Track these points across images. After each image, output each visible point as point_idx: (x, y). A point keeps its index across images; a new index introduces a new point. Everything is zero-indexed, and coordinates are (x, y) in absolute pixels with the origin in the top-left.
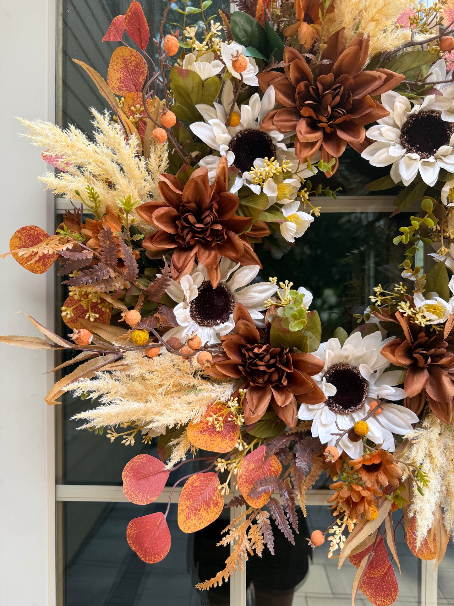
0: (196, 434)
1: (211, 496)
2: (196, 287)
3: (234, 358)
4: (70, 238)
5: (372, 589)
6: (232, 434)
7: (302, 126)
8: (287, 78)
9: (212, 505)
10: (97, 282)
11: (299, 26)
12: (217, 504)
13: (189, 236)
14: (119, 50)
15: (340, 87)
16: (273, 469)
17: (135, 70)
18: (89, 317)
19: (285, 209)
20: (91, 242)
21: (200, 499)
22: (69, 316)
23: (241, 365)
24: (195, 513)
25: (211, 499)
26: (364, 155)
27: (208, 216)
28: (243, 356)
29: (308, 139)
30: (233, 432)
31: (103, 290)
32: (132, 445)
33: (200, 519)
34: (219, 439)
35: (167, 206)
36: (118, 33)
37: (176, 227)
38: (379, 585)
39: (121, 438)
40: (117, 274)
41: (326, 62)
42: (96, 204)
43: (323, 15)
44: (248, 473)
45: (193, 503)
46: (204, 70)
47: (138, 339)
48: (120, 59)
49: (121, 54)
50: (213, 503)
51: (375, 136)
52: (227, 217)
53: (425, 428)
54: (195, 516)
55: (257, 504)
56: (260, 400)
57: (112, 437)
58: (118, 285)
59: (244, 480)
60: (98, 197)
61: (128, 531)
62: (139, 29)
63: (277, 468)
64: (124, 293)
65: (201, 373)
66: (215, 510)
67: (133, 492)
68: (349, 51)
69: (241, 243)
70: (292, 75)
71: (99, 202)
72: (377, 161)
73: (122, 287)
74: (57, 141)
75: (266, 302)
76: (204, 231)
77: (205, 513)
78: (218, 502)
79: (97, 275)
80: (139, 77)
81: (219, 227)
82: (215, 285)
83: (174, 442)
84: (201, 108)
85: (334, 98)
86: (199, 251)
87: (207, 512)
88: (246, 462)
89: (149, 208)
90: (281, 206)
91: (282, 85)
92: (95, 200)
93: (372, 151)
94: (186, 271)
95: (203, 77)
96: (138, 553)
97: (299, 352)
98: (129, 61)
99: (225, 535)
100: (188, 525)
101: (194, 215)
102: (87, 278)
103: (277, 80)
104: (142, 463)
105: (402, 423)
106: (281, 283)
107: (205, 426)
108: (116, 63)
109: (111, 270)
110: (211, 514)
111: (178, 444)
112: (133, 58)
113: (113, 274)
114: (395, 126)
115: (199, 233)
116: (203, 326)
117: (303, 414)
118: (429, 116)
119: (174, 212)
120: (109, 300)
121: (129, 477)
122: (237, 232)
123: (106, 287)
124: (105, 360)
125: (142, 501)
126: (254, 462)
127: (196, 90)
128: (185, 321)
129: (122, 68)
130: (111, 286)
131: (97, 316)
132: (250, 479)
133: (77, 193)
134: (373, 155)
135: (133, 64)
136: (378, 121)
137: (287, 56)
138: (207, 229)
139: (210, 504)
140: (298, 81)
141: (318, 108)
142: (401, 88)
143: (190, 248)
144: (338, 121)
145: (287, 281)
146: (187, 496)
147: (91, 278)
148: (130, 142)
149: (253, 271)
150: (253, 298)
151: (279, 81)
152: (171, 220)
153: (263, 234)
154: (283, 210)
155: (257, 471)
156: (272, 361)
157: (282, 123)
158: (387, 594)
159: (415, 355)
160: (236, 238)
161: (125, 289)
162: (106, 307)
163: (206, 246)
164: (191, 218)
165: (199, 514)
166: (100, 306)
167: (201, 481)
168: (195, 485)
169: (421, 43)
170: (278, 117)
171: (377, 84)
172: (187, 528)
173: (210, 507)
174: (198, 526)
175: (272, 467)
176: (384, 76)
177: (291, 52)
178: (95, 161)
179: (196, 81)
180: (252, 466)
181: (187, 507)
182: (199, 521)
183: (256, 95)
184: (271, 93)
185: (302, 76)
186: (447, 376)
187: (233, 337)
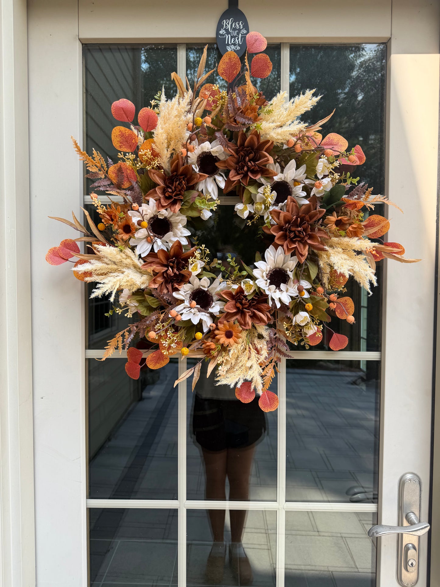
2: (217, 155)
3: (181, 169)
8: (312, 210)
11: (335, 217)
13: (243, 153)
16: (126, 183)
23: (176, 174)
26: (271, 247)
27: (251, 164)
28: (181, 175)
35: (258, 144)
37: (248, 147)
41: (317, 229)
42: (265, 112)
46: (319, 169)
51: (279, 251)
53: (139, 259)
55: (110, 171)
63: (126, 185)
64: (221, 119)
65: (174, 153)
72: (267, 253)
73: (223, 118)
75: (208, 193)
79: (230, 104)
81: (245, 169)
82: (217, 164)
84: (304, 167)
86: (235, 157)
89: (258, 136)
90: (253, 205)
91: (309, 208)
93: (273, 249)
97: (181, 204)
99: (97, 153)
101: (253, 158)
113: (231, 115)
114: (284, 263)
115: (244, 159)
117: (152, 201)
118: (287, 280)
119: (255, 147)
127: (312, 164)
128: (202, 148)
130: (225, 112)
134: (271, 251)
137: (322, 209)
138: (245, 163)
140: (310, 215)
141: (296, 224)
142: (299, 265)
143: (237, 154)
149: (223, 185)
150: (210, 186)
151: (311, 206)
152: (251, 145)
154: (251, 205)
156: (178, 190)
157: (291, 206)
159: (174, 258)
163: (237, 162)
164: (252, 155)
170: (295, 205)
177: (323, 212)
183: (306, 195)
187: (191, 169)
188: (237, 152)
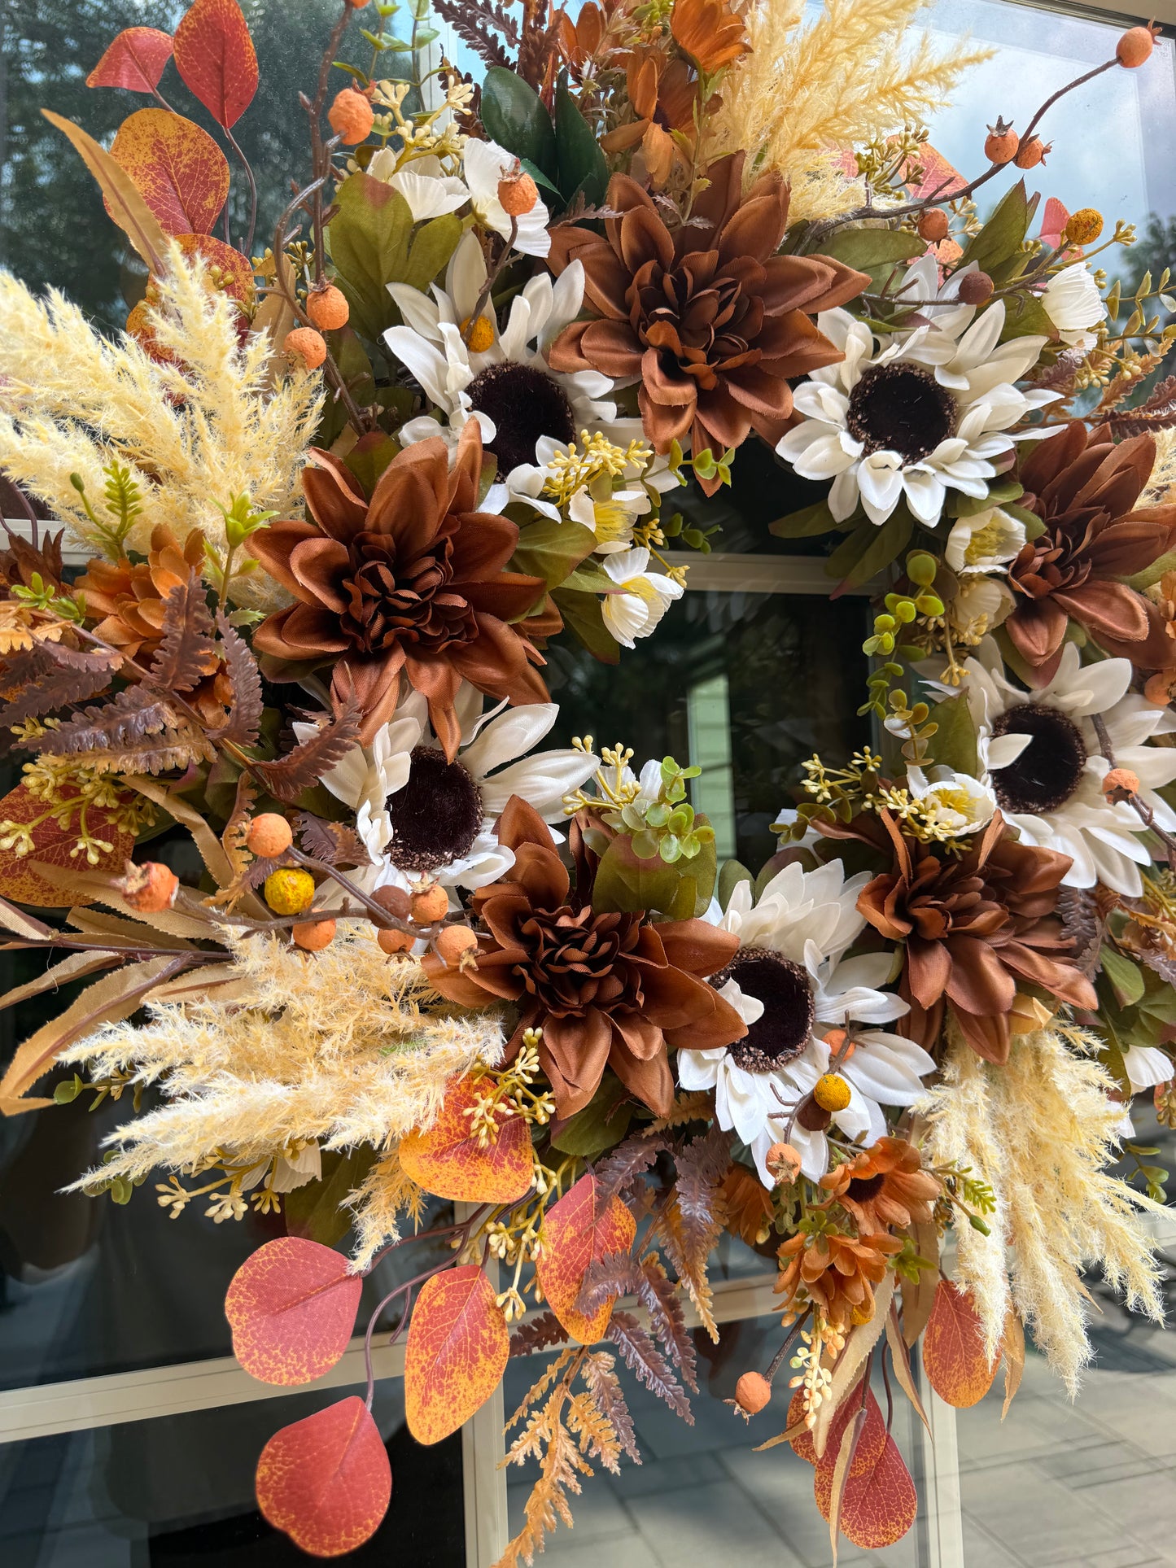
0: (425, 1162)
1: (477, 1329)
3: (509, 947)
4: (50, 613)
5: (853, 1510)
6: (515, 1153)
7: (651, 365)
8: (611, 249)
9: (481, 1355)
10: (127, 743)
11: (645, 130)
12: (492, 1349)
13: (379, 623)
14: (143, 116)
15: (734, 285)
16: (618, 1233)
17: (191, 176)
18: (84, 852)
19: (610, 565)
20: (109, 626)
21: (449, 1342)
22: (22, 850)
23: (523, 965)
24: (441, 1385)
25: (477, 1338)
26: (782, 449)
27: (432, 569)
28: (530, 941)
29: (669, 399)
30: (516, 1147)
31: (142, 768)
32: (239, 1217)
33: (454, 1398)
34: (487, 1170)
35: (325, 536)
36: (144, 70)
37: (346, 594)
38: (868, 1493)
39: (204, 1202)
40: (182, 719)
41: (699, 223)
42: (124, 517)
43: (699, 113)
44: (562, 1252)
45: (433, 1358)
46: (424, 195)
47: (290, 895)
48: (144, 140)
49: (150, 129)
50: (484, 1349)
51: (806, 406)
52: (483, 576)
53: (950, 1083)
54: (441, 1393)
55: (591, 1333)
56: (583, 1052)
57: (176, 1201)
58: (183, 753)
59: (556, 1273)
60: (136, 498)
61: (262, 1472)
62: (221, 69)
63: (627, 1229)
64: (202, 775)
65: (419, 996)
66: (489, 1367)
67: (267, 1351)
68: (753, 205)
69: (517, 646)
70: (626, 242)
71: (138, 511)
72: (808, 465)
73: (197, 760)
74: (21, 328)
75: (569, 799)
76: (417, 610)
77: (463, 1380)
78: (495, 1344)
79: (126, 723)
80: (205, 197)
81: (460, 602)
82: (450, 751)
83: (356, 1195)
84: (401, 293)
85: (723, 306)
86: (406, 663)
87: (471, 1378)
88: (554, 1225)
89: (280, 541)
90: (601, 558)
91: (600, 263)
92: (124, 508)
93: (795, 441)
94: (378, 713)
95: (418, 215)
96: (293, 1534)
98: (174, 151)
100: (428, 1420)
101: (392, 567)
102: (95, 730)
103: (588, 249)
104: (282, 1262)
105: (899, 1077)
106: (605, 750)
107: (444, 1139)
108: (130, 149)
109: (166, 709)
110: (478, 1382)
111: (366, 1200)
112: (186, 145)
113: (172, 720)
114: (841, 388)
115: (407, 613)
116: (406, 868)
117: (692, 1078)
118: (905, 374)
119: (343, 553)
120: (156, 796)
121: (249, 1310)
122: (503, 617)
123: (149, 759)
124: (146, 975)
125: (298, 1373)
126: (573, 1222)
127: (394, 245)
128: (383, 850)
129: (151, 167)
130: (164, 756)
131: (108, 847)
132: (567, 1268)
133: (76, 482)
134: (801, 450)
135: (186, 160)
136: (812, 374)
137: (615, 192)
138: (426, 606)
139: (476, 1351)
140: (638, 261)
142: (858, 305)
144: (730, 363)
145: (619, 746)
146: (421, 1338)
147: (108, 733)
148: (249, 350)
149: (541, 718)
150: (539, 789)
151: (593, 253)
152: (333, 576)
153: (547, 629)
154: (608, 568)
155: (582, 1245)
156: (605, 947)
157: (604, 355)
158: (890, 1513)
159: (918, 912)
160: (503, 630)
161: (206, 766)
162: (130, 823)
163: (421, 651)
164: (386, 575)
165: (449, 1386)
166: (111, 820)
167: (448, 1290)
168: (435, 1304)
169: (885, 215)
170: (589, 339)
171: (817, 287)
172: (426, 1429)
173: (475, 1361)
174: (451, 1422)
175: (615, 1228)
176: (832, 273)
177: (627, 187)
178: (119, 401)
179: (401, 221)
180: (570, 1233)
181: (423, 1369)
182: (453, 1406)
183: (544, 278)
184: (577, 276)
185: (648, 246)
186: (990, 953)
187: (504, 889)
188: (369, 656)
